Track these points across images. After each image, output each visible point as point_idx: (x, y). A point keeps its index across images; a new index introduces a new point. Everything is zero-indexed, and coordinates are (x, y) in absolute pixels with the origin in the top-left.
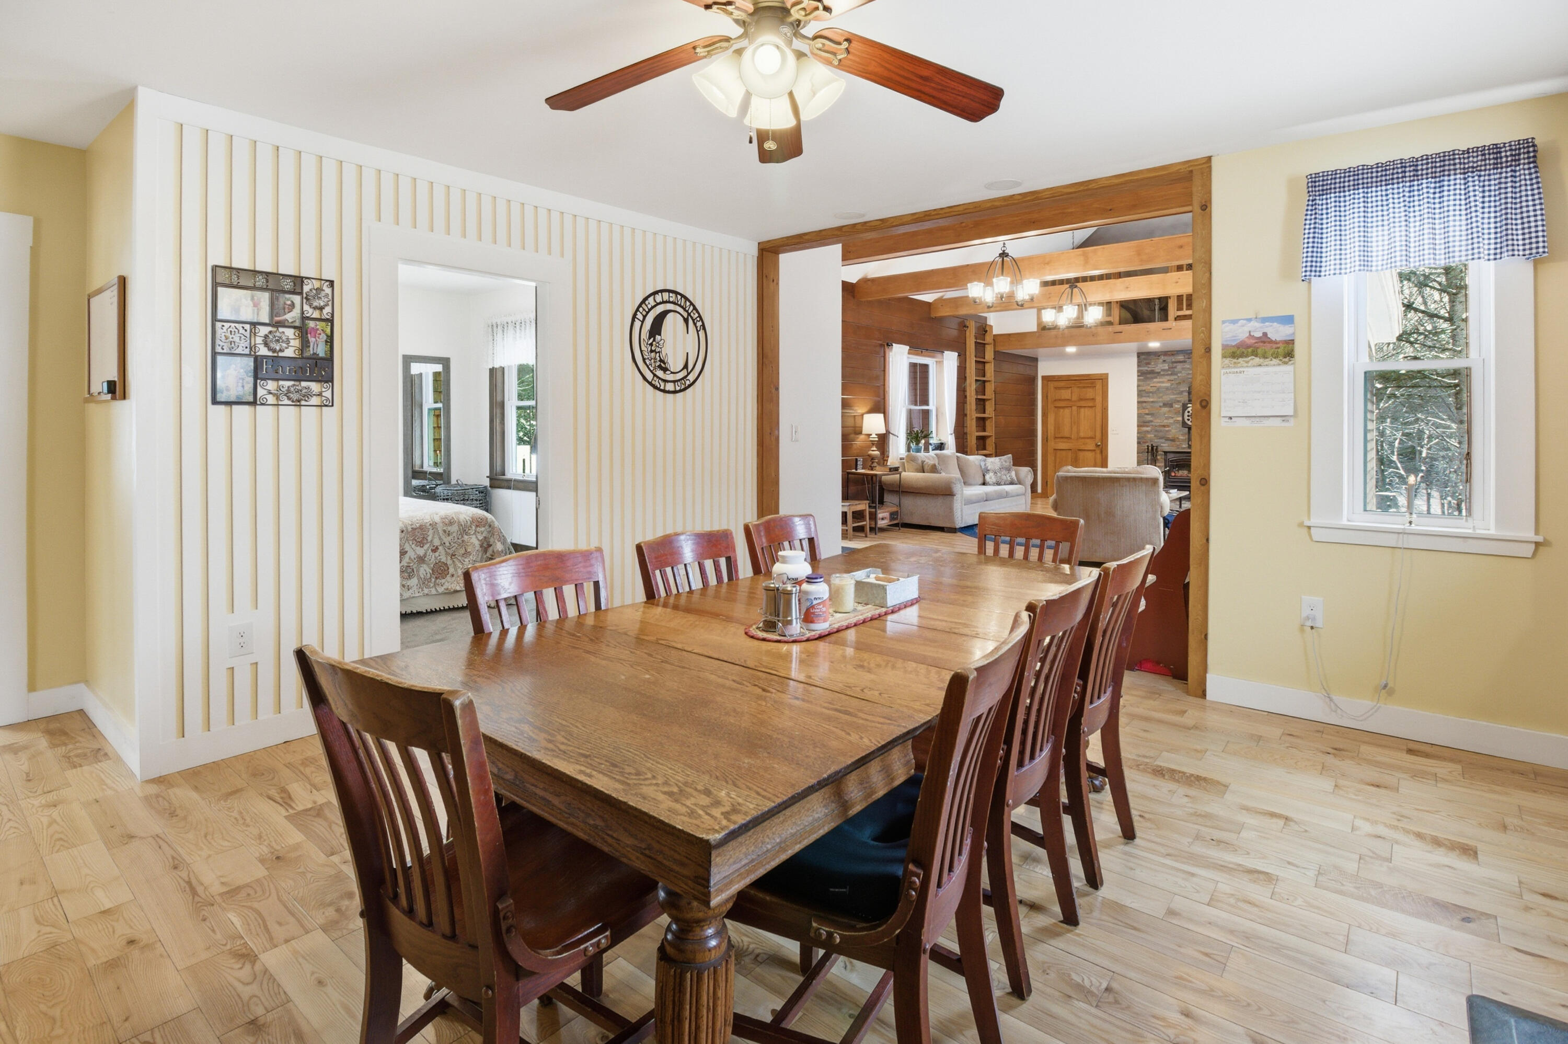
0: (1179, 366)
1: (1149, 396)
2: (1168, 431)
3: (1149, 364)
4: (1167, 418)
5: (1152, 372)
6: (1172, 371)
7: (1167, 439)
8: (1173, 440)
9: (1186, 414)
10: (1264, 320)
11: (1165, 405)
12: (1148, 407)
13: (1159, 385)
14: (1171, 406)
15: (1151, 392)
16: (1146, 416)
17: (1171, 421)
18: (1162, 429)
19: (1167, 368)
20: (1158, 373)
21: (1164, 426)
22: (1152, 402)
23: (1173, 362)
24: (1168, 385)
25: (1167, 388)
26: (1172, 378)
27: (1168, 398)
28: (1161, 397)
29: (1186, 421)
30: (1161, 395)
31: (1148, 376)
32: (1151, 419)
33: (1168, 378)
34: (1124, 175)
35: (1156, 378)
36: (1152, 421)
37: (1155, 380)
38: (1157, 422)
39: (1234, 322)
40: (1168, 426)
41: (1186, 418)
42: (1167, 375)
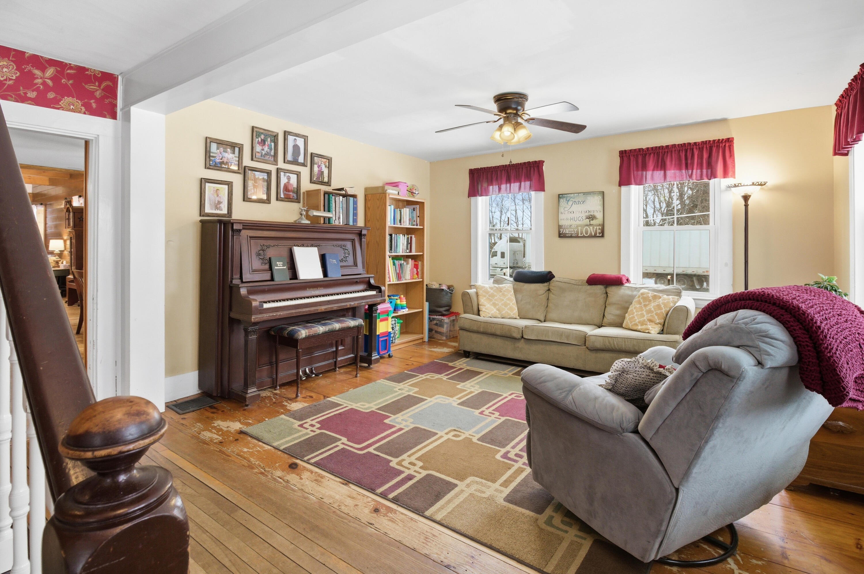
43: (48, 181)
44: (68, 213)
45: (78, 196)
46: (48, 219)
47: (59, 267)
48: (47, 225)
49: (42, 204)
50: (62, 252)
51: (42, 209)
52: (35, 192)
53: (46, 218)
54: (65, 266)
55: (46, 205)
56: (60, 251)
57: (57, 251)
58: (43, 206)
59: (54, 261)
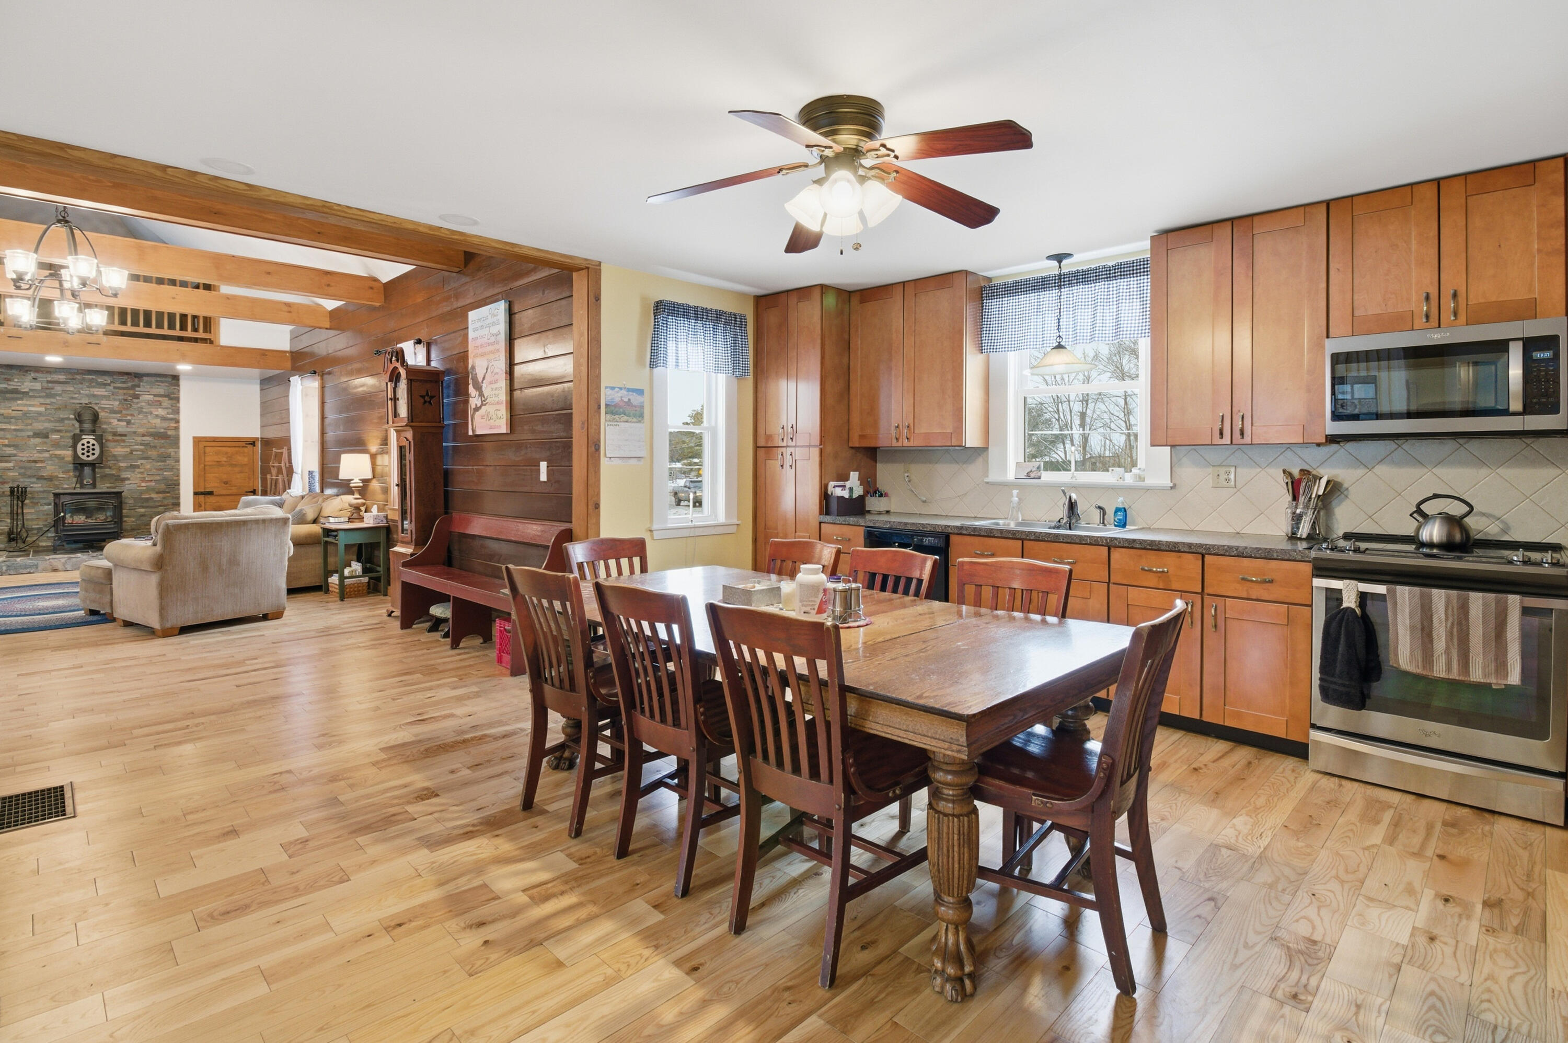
0: (58, 388)
1: (9, 423)
2: (40, 468)
3: (9, 380)
4: (40, 452)
5: (16, 391)
6: (47, 393)
7: (41, 478)
8: (50, 479)
9: (79, 447)
10: (629, 390)
11: (37, 435)
12: (9, 436)
13: (25, 409)
14: (46, 436)
15: (12, 418)
16: (4, 448)
17: (46, 455)
18: (33, 465)
19: (39, 388)
20: (27, 393)
21: (35, 462)
22: (15, 430)
23: (49, 382)
24: (42, 409)
25: (40, 414)
26: (48, 401)
27: (39, 426)
28: (31, 424)
29: (81, 456)
30: (30, 421)
31: (8, 396)
32: (15, 452)
33: (42, 401)
34: (542, 251)
35: (21, 399)
36: (15, 455)
37: (19, 402)
38: (24, 456)
39: (613, 388)
40: (42, 462)
41: (79, 452)
42: (40, 397)
43: (328, 319)
44: (393, 385)
45: (412, 342)
46: (327, 407)
47: (361, 519)
48: (327, 421)
49: (315, 373)
50: (366, 482)
51: (313, 384)
52: (294, 350)
53: (323, 403)
54: (376, 518)
55: (322, 375)
56: (364, 481)
57: (357, 482)
58: (317, 378)
59: (351, 505)
